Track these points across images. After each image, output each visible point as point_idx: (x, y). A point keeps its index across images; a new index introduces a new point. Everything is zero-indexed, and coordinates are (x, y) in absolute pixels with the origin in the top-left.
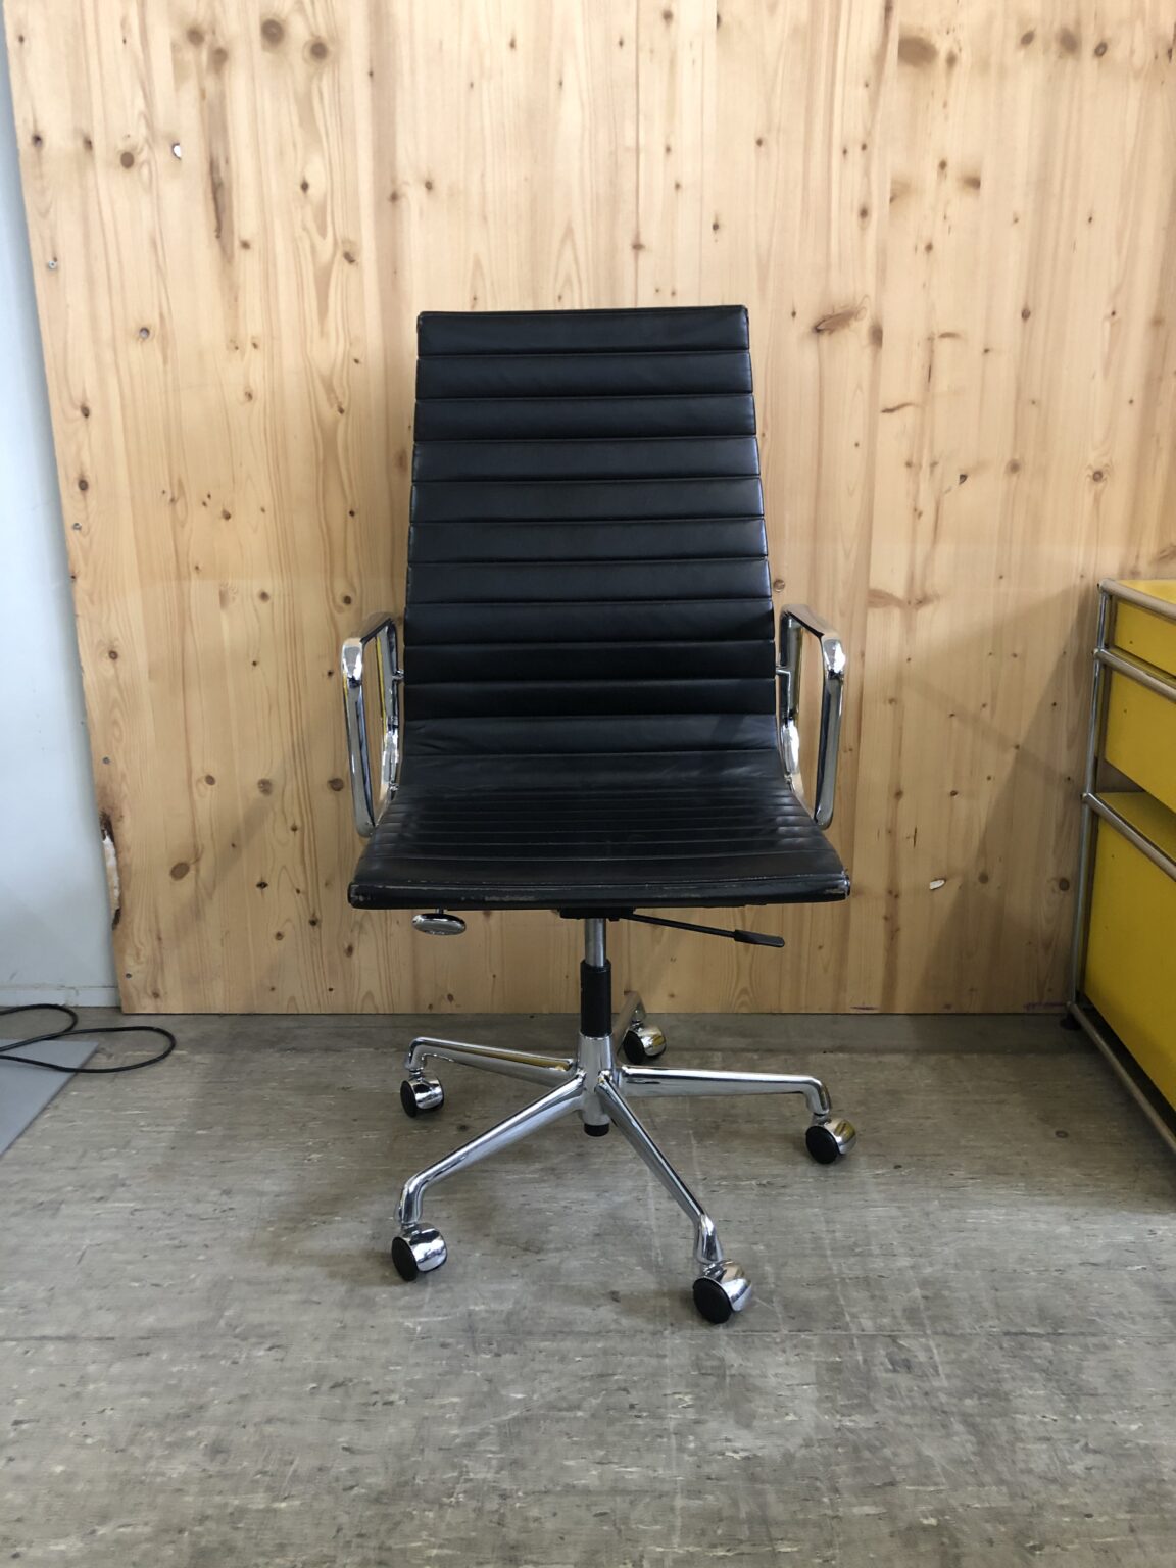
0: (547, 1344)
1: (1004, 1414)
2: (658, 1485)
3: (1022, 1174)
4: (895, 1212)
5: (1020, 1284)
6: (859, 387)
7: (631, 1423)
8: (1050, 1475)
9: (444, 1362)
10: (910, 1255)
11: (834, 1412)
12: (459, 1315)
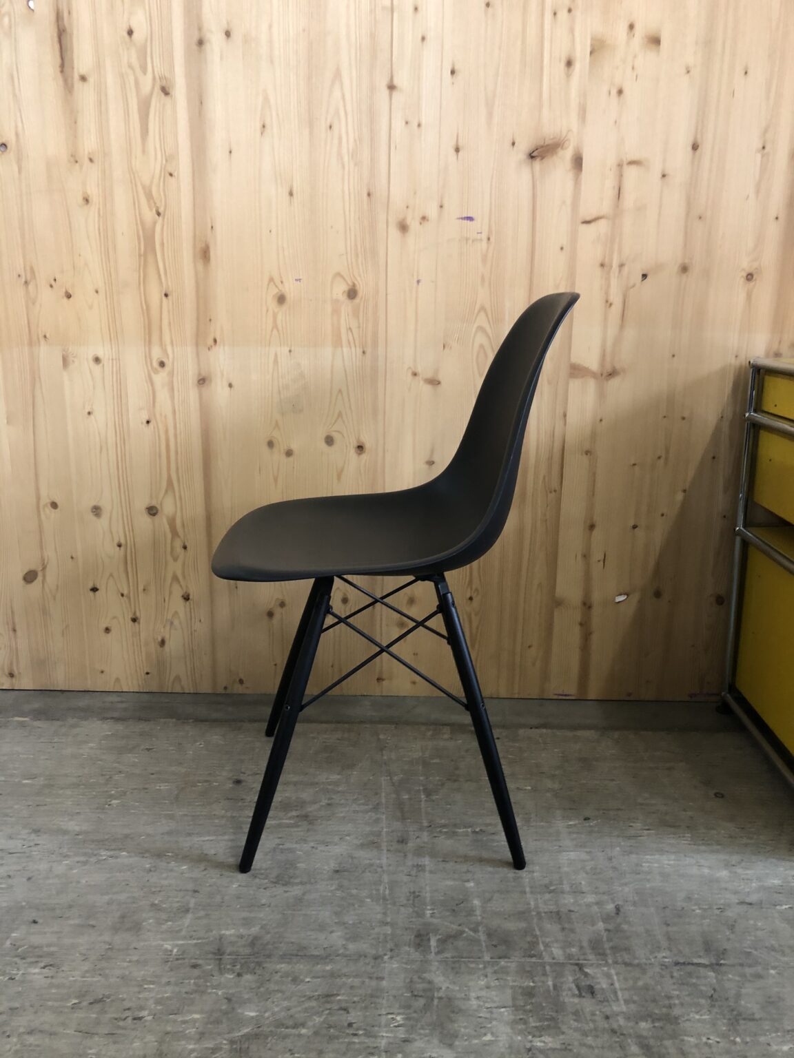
0: (283, 965)
1: (674, 1036)
3: (688, 827)
4: (584, 856)
5: (688, 920)
6: (564, 202)
7: (347, 1040)
9: (192, 981)
10: (596, 893)
11: (526, 1034)
12: (211, 939)
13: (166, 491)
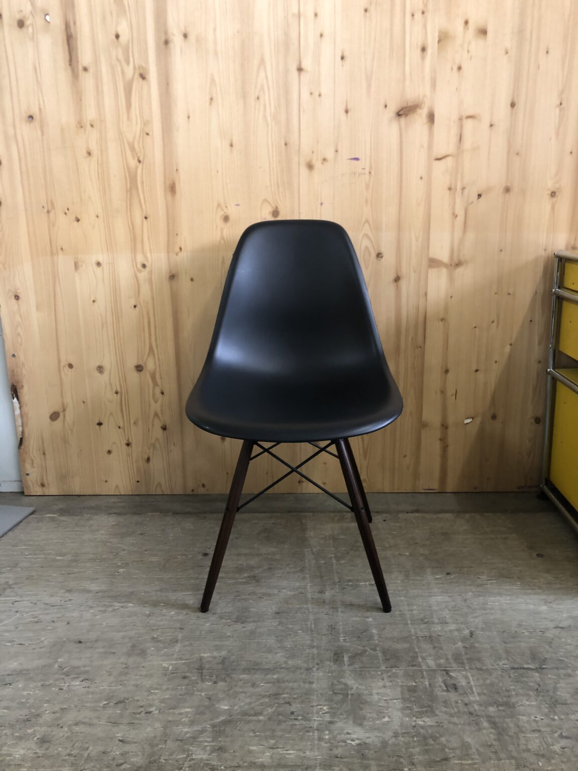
0: (245, 676)
1: (512, 716)
2: (306, 762)
3: (519, 578)
4: (447, 599)
5: (520, 639)
6: (422, 146)
7: (291, 723)
8: (541, 753)
9: (184, 687)
10: (456, 623)
11: (412, 716)
12: (195, 659)
13: (149, 354)
